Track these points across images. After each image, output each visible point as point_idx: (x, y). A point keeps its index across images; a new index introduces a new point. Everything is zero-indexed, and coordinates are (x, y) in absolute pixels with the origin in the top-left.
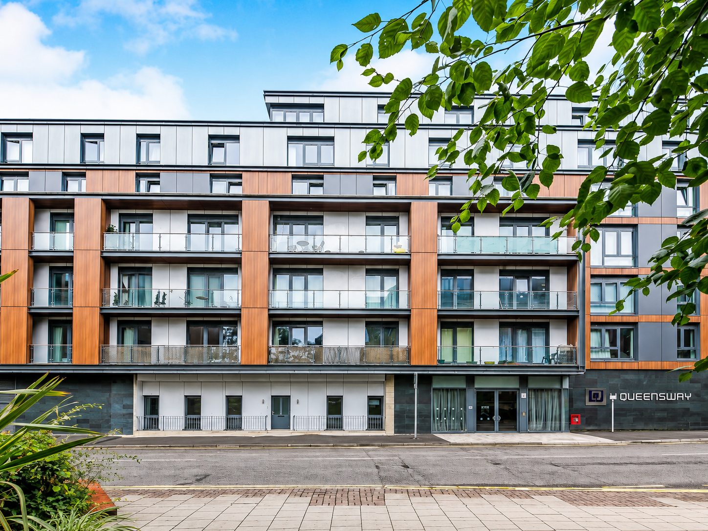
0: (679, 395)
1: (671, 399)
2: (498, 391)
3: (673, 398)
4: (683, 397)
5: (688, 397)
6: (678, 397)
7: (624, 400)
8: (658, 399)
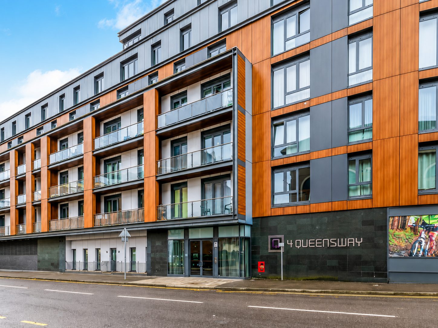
0: (350, 241)
1: (342, 246)
2: (202, 240)
3: (344, 244)
4: (353, 242)
5: (359, 242)
6: (349, 242)
7: (298, 247)
8: (329, 246)
